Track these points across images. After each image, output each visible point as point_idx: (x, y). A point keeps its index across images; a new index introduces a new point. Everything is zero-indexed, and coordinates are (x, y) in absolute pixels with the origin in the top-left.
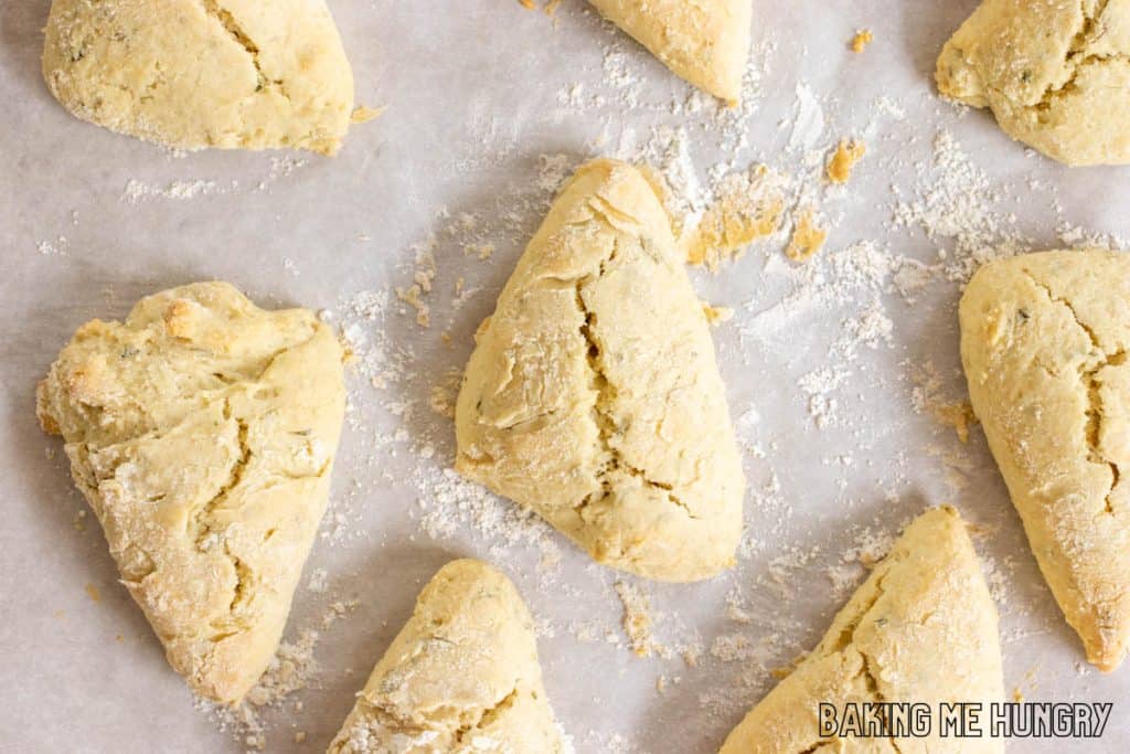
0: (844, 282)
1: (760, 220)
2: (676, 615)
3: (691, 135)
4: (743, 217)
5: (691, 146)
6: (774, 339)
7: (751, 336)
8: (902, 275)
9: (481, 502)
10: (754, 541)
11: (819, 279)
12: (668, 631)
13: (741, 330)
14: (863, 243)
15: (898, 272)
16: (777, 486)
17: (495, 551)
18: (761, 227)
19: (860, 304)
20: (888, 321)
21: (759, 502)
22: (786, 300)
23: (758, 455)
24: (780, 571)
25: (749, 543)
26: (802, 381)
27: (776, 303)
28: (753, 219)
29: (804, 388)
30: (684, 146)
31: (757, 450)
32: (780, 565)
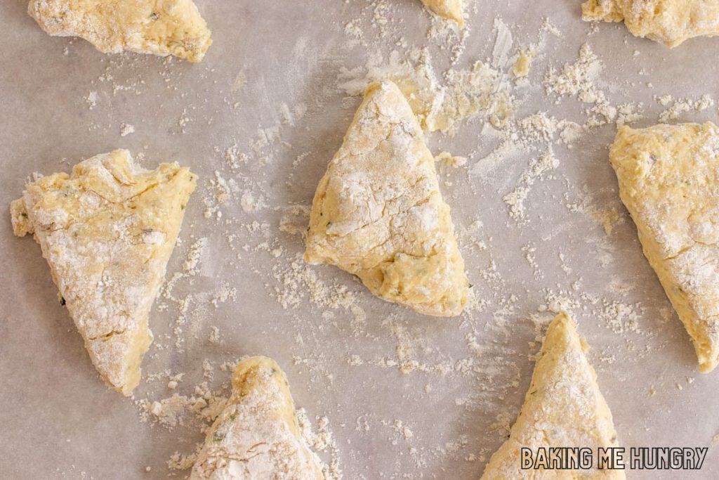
0: (529, 138)
1: (480, 98)
2: (438, 349)
3: (431, 52)
4: (469, 97)
5: (432, 59)
6: (489, 175)
7: (475, 175)
8: (565, 132)
9: (314, 284)
10: (483, 301)
11: (515, 136)
12: (434, 359)
13: (469, 171)
14: (538, 113)
15: (563, 130)
16: (494, 267)
17: (325, 314)
18: (480, 102)
19: (540, 150)
20: (558, 160)
21: (485, 277)
22: (495, 151)
23: (483, 248)
24: (501, 319)
25: (480, 302)
26: (506, 198)
27: (490, 153)
28: (475, 98)
29: (508, 202)
30: (428, 59)
31: (482, 244)
32: (500, 315)
